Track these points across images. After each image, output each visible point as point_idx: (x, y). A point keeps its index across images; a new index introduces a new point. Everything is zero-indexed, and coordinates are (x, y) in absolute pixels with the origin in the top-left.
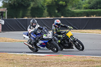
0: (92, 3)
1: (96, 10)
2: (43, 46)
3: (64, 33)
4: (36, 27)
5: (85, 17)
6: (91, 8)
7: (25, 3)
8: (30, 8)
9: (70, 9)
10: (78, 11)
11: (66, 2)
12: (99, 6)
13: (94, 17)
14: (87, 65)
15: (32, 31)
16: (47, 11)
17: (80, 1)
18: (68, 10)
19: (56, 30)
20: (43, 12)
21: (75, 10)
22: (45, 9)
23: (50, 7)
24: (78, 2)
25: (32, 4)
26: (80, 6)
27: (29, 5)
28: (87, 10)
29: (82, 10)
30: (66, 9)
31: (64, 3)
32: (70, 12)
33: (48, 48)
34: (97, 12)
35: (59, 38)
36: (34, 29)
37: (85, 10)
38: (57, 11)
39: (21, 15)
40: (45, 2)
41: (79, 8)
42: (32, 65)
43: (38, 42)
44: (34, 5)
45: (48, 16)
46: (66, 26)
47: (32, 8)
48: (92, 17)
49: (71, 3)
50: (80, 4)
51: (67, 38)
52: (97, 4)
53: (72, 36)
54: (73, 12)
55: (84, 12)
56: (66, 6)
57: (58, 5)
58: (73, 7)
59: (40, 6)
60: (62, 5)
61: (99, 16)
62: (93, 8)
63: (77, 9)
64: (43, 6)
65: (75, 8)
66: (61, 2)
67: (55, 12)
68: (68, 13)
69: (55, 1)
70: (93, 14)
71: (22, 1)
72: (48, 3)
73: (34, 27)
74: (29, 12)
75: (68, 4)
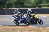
0: (36, 1)
1: (38, 5)
2: (22, 22)
3: (33, 16)
4: (18, 13)
5: (33, 8)
6: (36, 4)
7: (4, 2)
8: (6, 4)
9: (26, 4)
10: (30, 5)
11: (24, 1)
12: (40, 3)
13: (38, 8)
14: (34, 31)
15: (16, 15)
16: (15, 5)
17: (31, 0)
18: (25, 5)
19: (29, 14)
20: (13, 6)
21: (28, 5)
22: (14, 4)
23: (16, 3)
24: (30, 1)
25: (7, 2)
26: (31, 3)
27: (6, 2)
28: (34, 5)
29: (32, 5)
30: (24, 4)
31: (23, 1)
32: (26, 6)
33: (24, 23)
34: (39, 6)
35: (30, 18)
36: (17, 14)
37: (33, 5)
38: (19, 5)
39: (2, 7)
40: (14, 1)
41: (30, 4)
42: (7, 31)
43: (19, 20)
44: (8, 2)
45: (15, 8)
46: (34, 12)
47: (7, 4)
48: (37, 8)
49: (26, 2)
50: (31, 2)
51: (34, 18)
52: (39, 2)
53: (37, 17)
54: (27, 6)
55: (33, 6)
56: (24, 3)
57: (20, 2)
58: (27, 3)
59: (11, 3)
60: (22, 3)
61: (40, 8)
62: (37, 4)
63: (29, 4)
64: (13, 3)
65: (28, 4)
66: (21, 1)
67: (19, 6)
68: (25, 6)
69: (19, 1)
70: (37, 7)
71: (2, 0)
72: (15, 1)
73: (17, 13)
74: (6, 6)
75: (25, 2)
